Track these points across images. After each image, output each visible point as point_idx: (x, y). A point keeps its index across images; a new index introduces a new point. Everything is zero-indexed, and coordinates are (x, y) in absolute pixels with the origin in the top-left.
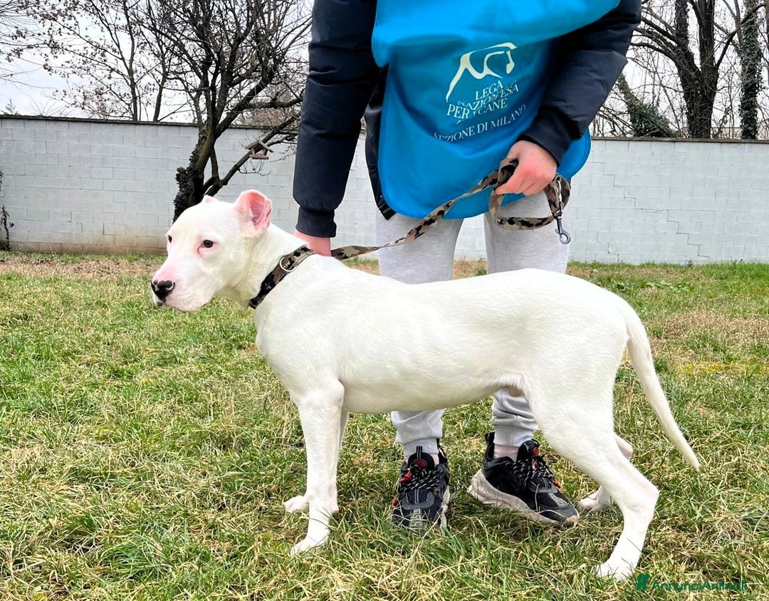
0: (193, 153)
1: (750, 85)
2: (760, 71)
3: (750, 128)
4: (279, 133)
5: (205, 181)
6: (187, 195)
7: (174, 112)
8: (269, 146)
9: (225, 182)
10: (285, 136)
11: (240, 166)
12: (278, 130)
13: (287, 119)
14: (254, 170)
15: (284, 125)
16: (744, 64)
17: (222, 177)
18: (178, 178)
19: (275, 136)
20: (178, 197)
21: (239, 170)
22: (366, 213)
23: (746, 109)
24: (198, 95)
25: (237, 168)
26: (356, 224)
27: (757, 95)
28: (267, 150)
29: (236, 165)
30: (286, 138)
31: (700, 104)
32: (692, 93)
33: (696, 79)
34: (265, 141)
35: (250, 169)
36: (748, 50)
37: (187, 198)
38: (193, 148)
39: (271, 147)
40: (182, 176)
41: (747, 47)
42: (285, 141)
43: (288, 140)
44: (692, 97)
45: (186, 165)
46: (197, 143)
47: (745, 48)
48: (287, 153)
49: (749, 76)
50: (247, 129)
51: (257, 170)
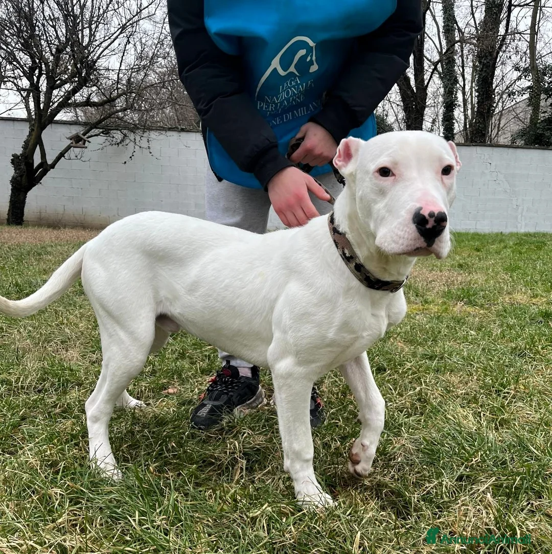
0: (24, 142)
1: (449, 103)
2: (456, 92)
3: (450, 135)
4: (97, 128)
5: (36, 165)
6: (21, 176)
7: (10, 110)
8: (88, 138)
9: (53, 166)
10: (101, 130)
11: (65, 153)
12: (95, 126)
13: (102, 117)
14: (76, 157)
15: (100, 121)
16: (445, 87)
17: (50, 162)
18: (13, 162)
19: (93, 131)
20: (13, 178)
21: (64, 157)
22: (170, 193)
23: (447, 121)
24: (28, 96)
25: (62, 155)
26: (162, 201)
27: (454, 110)
28: (85, 141)
29: (61, 153)
30: (102, 132)
31: (415, 115)
32: (409, 107)
33: (412, 97)
34: (84, 134)
35: (73, 156)
36: (448, 77)
37: (21, 179)
38: (25, 138)
39: (89, 139)
40: (16, 160)
41: (447, 75)
42: (101, 134)
43: (104, 134)
44: (410, 110)
45: (19, 151)
46: (28, 134)
47: (445, 75)
48: (104, 145)
49: (449, 96)
50: (71, 124)
51: (79, 157)
